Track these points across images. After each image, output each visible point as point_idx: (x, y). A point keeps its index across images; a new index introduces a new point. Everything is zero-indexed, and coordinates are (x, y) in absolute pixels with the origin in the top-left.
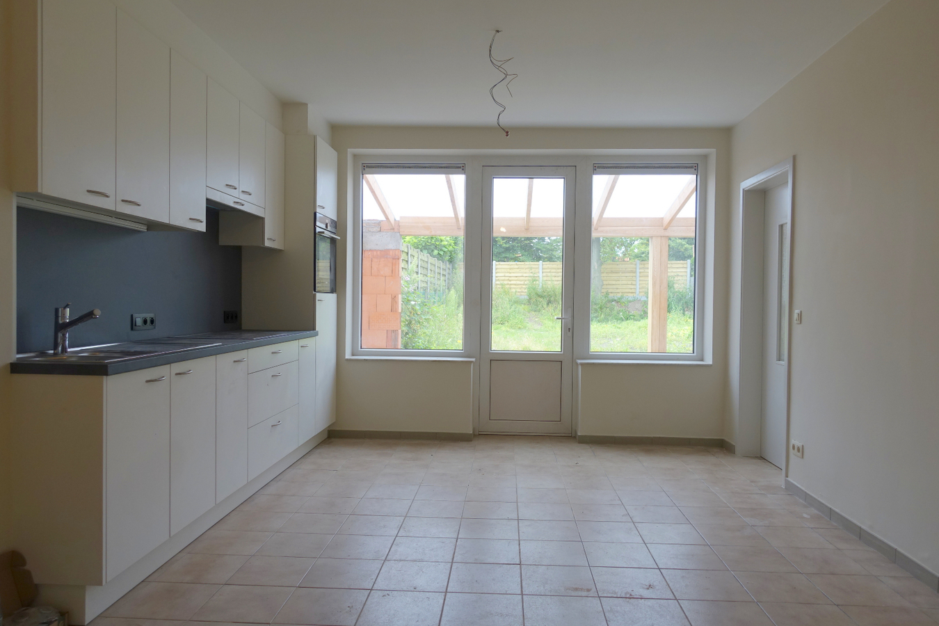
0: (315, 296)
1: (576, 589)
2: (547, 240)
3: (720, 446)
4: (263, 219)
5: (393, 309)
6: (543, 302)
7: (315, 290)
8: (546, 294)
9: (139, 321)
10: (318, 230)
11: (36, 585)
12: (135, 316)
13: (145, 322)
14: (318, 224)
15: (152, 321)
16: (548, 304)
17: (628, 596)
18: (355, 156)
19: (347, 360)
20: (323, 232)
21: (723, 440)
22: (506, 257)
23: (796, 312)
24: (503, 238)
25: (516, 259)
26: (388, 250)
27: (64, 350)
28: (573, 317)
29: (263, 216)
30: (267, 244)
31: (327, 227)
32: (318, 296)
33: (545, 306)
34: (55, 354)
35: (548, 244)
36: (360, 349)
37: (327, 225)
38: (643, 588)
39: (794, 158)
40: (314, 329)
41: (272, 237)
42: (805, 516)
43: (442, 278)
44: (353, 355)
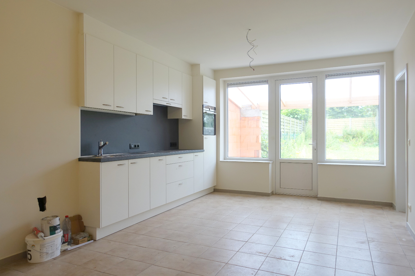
0: (203, 136)
1: (260, 253)
2: (360, 107)
3: (390, 206)
4: (182, 108)
5: (257, 141)
6: (350, 137)
7: (203, 134)
8: (352, 133)
9: (133, 146)
10: (204, 111)
11: (85, 226)
12: (131, 144)
13: (135, 146)
14: (204, 109)
15: (138, 146)
16: (353, 138)
17: (280, 258)
18: (224, 81)
19: (220, 161)
20: (206, 112)
21: (392, 203)
22: (339, 116)
23: (409, 140)
24: (337, 108)
25: (344, 117)
26: (255, 117)
27: (101, 155)
28: (317, 143)
29: (181, 107)
30: (183, 117)
31: (209, 110)
32: (205, 136)
33: (351, 139)
34: (99, 156)
35: (361, 109)
36: (227, 157)
37: (209, 109)
38: (289, 256)
39: (407, 65)
40: (203, 149)
41: (185, 115)
42: (404, 239)
43: (299, 127)
44: (224, 159)
